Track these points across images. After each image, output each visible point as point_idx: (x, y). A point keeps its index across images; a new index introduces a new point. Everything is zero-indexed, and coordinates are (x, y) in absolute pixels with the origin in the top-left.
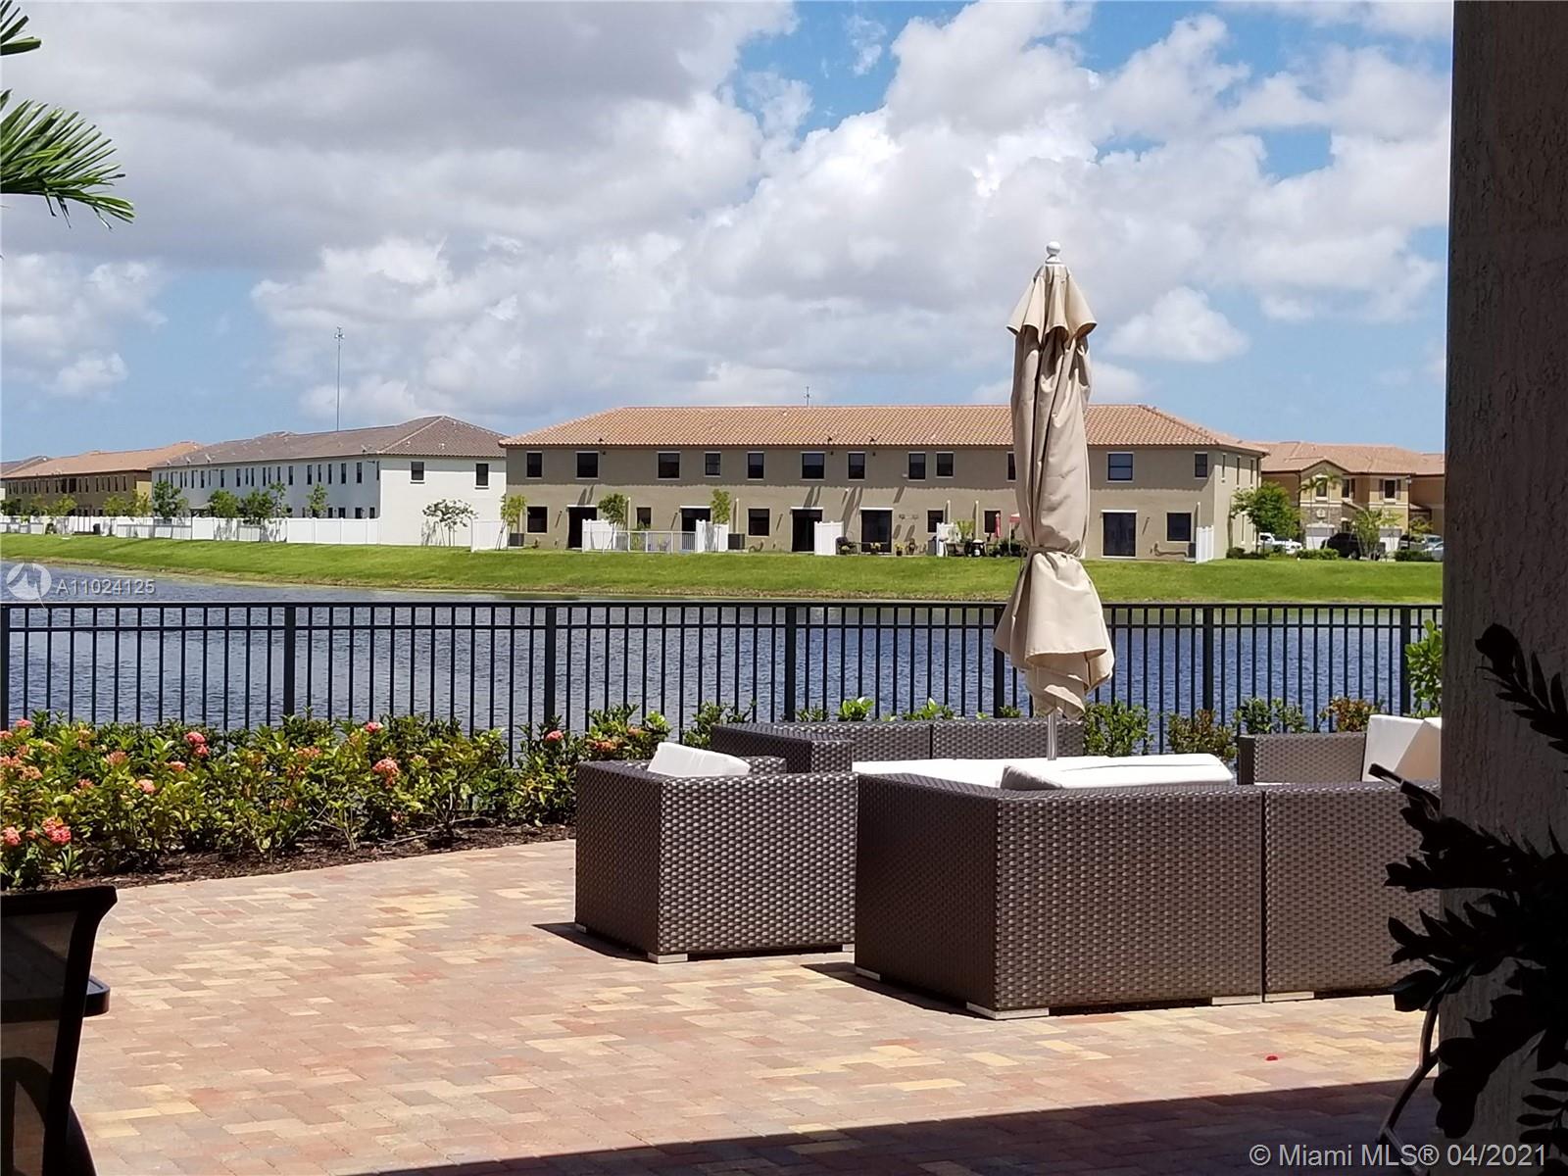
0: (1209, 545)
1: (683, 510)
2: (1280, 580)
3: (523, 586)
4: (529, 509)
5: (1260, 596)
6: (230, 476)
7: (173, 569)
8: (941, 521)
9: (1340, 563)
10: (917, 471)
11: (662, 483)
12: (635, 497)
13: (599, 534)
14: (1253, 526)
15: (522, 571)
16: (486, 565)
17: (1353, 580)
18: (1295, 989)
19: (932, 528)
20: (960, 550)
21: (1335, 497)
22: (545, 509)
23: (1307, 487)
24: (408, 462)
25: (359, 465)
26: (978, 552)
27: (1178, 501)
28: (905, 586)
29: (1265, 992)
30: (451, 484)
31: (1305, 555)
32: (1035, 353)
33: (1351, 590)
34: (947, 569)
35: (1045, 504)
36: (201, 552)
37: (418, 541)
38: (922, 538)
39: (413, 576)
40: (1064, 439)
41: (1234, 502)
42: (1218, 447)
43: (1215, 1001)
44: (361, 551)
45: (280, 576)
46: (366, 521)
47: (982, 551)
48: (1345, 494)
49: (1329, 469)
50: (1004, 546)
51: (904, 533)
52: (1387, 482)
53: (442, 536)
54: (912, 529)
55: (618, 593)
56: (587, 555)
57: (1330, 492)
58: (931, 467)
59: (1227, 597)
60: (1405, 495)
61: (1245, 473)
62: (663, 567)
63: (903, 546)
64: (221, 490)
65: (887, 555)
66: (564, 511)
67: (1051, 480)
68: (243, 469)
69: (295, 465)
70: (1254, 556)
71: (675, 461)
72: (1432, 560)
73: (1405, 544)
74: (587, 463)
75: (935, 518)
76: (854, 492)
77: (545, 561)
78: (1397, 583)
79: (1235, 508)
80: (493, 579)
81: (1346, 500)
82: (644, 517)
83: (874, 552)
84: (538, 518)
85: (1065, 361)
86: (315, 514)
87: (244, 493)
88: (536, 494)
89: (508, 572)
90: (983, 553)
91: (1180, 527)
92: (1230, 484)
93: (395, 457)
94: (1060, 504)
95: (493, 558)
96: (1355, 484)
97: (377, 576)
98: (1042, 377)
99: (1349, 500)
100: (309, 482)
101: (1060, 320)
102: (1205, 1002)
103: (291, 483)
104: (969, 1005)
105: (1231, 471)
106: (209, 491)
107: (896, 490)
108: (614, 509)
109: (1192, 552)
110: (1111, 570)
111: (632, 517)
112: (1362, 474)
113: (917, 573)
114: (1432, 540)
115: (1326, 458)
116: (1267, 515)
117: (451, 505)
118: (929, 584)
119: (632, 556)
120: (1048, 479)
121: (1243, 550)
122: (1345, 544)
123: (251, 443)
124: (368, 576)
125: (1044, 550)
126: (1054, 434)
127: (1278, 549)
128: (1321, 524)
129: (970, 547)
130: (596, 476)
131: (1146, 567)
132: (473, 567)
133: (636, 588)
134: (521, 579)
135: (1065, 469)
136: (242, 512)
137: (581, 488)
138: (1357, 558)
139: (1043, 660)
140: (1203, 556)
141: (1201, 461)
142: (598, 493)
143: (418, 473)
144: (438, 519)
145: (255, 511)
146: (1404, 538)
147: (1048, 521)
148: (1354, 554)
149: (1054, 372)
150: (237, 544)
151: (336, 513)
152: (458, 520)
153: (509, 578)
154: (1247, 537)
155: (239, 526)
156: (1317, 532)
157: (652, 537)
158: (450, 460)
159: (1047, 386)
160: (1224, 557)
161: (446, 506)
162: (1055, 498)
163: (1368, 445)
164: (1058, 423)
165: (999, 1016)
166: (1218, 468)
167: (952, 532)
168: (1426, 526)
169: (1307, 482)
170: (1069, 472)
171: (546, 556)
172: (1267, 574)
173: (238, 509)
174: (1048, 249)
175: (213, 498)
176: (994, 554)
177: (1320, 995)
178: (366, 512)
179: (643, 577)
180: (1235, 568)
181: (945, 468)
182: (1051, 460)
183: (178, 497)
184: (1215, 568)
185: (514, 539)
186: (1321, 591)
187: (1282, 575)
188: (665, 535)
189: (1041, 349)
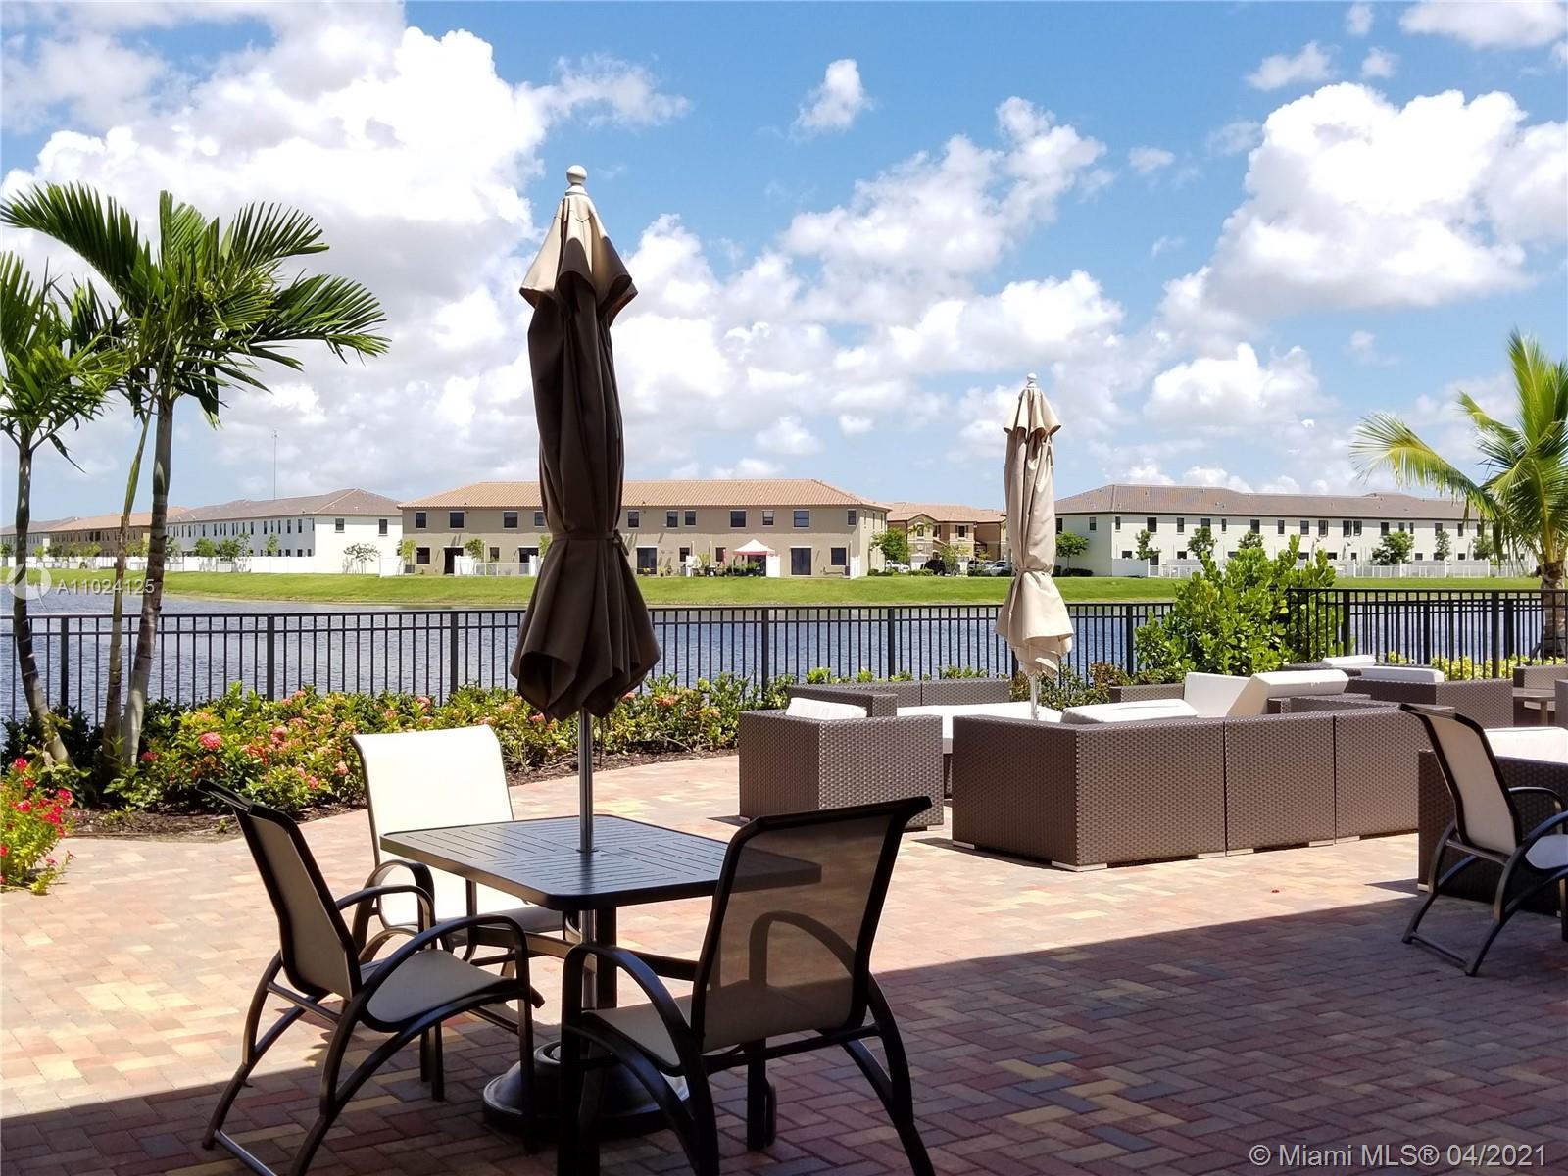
0: (857, 567)
1: (520, 549)
2: (902, 590)
3: (416, 599)
4: (418, 549)
5: (891, 599)
6: (210, 529)
7: (173, 591)
8: (688, 554)
9: (934, 578)
10: (672, 522)
11: (507, 532)
12: (488, 541)
13: (465, 565)
14: (884, 555)
15: (415, 590)
16: (390, 586)
17: (947, 589)
18: (1244, 847)
19: (683, 559)
20: (702, 572)
21: (929, 536)
22: (429, 549)
23: (912, 531)
24: (334, 519)
25: (300, 521)
26: (712, 574)
27: (838, 541)
28: (667, 596)
29: (1227, 849)
30: (363, 533)
31: (915, 574)
32: (1024, 445)
33: (945, 595)
34: (692, 585)
35: (1032, 541)
36: (191, 581)
37: (340, 571)
38: (676, 565)
39: (341, 594)
40: (1043, 499)
41: (872, 540)
42: (862, 506)
43: (1200, 856)
44: (304, 578)
45: (249, 595)
46: (305, 559)
47: (715, 573)
48: (935, 535)
49: (925, 519)
50: (729, 570)
51: (664, 562)
52: (960, 527)
53: (357, 567)
54: (670, 559)
55: (479, 604)
56: (457, 578)
57: (925, 533)
58: (681, 520)
59: (871, 600)
60: (971, 535)
61: (878, 522)
62: (509, 586)
63: (664, 571)
64: (204, 539)
65: (654, 576)
66: (441, 549)
67: (1035, 526)
68: (218, 524)
69: (255, 522)
70: (884, 574)
71: (514, 516)
72: (990, 576)
73: (973, 566)
74: (457, 520)
75: (684, 553)
76: (632, 537)
77: (430, 583)
78: (973, 590)
79: (872, 545)
80: (395, 595)
81: (936, 539)
82: (495, 553)
83: (646, 574)
84: (424, 554)
85: (1042, 451)
86: (269, 553)
87: (218, 541)
88: (423, 539)
89: (404, 591)
90: (715, 574)
91: (839, 556)
92: (870, 529)
93: (324, 516)
94: (1041, 540)
95: (394, 581)
96: (941, 529)
97: (316, 594)
98: (1029, 461)
99: (937, 539)
100: (265, 533)
101: (1040, 424)
102: (1193, 857)
103: (252, 533)
104: (1054, 863)
105: (870, 521)
106: (195, 539)
107: (659, 535)
108: (475, 548)
109: (847, 572)
110: (796, 584)
111: (487, 553)
112: (945, 522)
113: (674, 587)
114: (988, 563)
115: (923, 512)
116: (892, 549)
117: (362, 547)
118: (682, 595)
119: (487, 579)
120: (1034, 525)
121: (877, 571)
122: (936, 566)
123: (224, 508)
124: (311, 595)
125: (1030, 570)
126: (1037, 496)
127: (896, 569)
128: (920, 554)
129: (707, 571)
130: (462, 527)
131: (819, 582)
132: (381, 587)
133: (491, 599)
134: (414, 595)
135: (1044, 519)
136: (218, 552)
137: (452, 535)
138: (943, 575)
139: (1034, 641)
140: (854, 575)
141: (852, 514)
142: (463, 539)
143: (340, 526)
144: (354, 556)
145: (229, 552)
146: (971, 562)
147: (1033, 552)
148: (941, 572)
149: (1036, 457)
150: (216, 574)
151: (284, 553)
152: (368, 557)
153: (406, 594)
154: (880, 563)
155: (217, 562)
156: (918, 559)
157: (499, 566)
158: (362, 517)
159: (1032, 465)
160: (866, 575)
161: (360, 548)
162: (1038, 537)
163: (948, 504)
164: (1040, 489)
165: (1079, 869)
166: (862, 519)
167: (696, 561)
168: (985, 555)
169: (912, 527)
170: (1046, 521)
171: (430, 580)
172: (894, 586)
173: (215, 551)
174: (1028, 378)
175: (198, 543)
176: (723, 575)
177: (1257, 850)
178: (305, 552)
179: (495, 592)
180: (874, 582)
181: (690, 520)
182: (1036, 513)
183: (173, 543)
184: (862, 582)
185: (408, 569)
186: (928, 596)
187: (902, 586)
188: (509, 564)
189: (1027, 442)
